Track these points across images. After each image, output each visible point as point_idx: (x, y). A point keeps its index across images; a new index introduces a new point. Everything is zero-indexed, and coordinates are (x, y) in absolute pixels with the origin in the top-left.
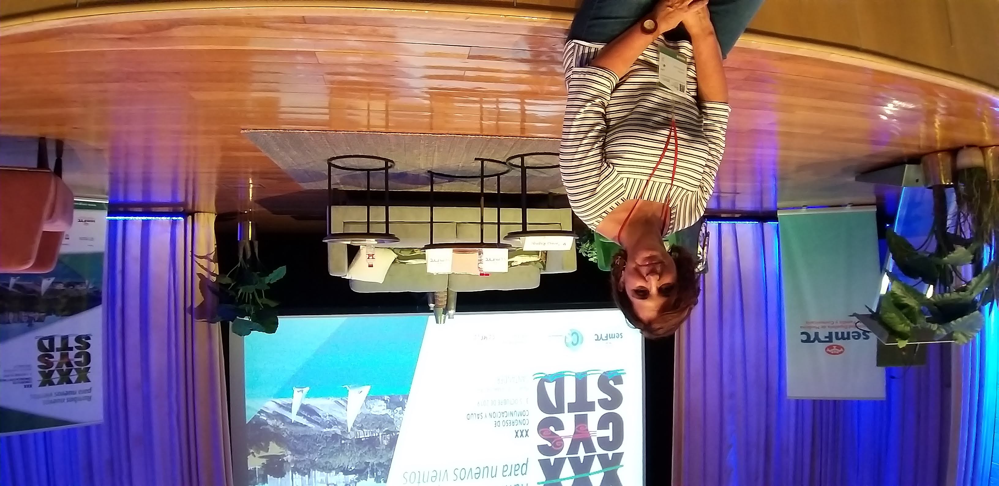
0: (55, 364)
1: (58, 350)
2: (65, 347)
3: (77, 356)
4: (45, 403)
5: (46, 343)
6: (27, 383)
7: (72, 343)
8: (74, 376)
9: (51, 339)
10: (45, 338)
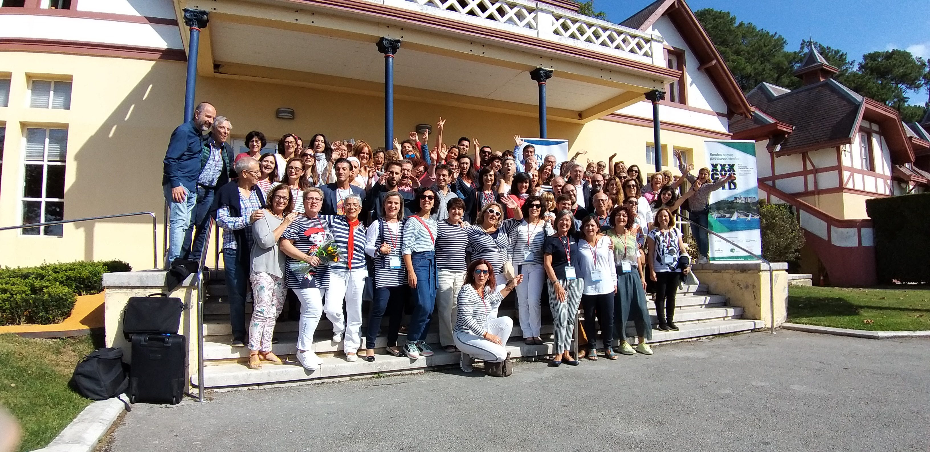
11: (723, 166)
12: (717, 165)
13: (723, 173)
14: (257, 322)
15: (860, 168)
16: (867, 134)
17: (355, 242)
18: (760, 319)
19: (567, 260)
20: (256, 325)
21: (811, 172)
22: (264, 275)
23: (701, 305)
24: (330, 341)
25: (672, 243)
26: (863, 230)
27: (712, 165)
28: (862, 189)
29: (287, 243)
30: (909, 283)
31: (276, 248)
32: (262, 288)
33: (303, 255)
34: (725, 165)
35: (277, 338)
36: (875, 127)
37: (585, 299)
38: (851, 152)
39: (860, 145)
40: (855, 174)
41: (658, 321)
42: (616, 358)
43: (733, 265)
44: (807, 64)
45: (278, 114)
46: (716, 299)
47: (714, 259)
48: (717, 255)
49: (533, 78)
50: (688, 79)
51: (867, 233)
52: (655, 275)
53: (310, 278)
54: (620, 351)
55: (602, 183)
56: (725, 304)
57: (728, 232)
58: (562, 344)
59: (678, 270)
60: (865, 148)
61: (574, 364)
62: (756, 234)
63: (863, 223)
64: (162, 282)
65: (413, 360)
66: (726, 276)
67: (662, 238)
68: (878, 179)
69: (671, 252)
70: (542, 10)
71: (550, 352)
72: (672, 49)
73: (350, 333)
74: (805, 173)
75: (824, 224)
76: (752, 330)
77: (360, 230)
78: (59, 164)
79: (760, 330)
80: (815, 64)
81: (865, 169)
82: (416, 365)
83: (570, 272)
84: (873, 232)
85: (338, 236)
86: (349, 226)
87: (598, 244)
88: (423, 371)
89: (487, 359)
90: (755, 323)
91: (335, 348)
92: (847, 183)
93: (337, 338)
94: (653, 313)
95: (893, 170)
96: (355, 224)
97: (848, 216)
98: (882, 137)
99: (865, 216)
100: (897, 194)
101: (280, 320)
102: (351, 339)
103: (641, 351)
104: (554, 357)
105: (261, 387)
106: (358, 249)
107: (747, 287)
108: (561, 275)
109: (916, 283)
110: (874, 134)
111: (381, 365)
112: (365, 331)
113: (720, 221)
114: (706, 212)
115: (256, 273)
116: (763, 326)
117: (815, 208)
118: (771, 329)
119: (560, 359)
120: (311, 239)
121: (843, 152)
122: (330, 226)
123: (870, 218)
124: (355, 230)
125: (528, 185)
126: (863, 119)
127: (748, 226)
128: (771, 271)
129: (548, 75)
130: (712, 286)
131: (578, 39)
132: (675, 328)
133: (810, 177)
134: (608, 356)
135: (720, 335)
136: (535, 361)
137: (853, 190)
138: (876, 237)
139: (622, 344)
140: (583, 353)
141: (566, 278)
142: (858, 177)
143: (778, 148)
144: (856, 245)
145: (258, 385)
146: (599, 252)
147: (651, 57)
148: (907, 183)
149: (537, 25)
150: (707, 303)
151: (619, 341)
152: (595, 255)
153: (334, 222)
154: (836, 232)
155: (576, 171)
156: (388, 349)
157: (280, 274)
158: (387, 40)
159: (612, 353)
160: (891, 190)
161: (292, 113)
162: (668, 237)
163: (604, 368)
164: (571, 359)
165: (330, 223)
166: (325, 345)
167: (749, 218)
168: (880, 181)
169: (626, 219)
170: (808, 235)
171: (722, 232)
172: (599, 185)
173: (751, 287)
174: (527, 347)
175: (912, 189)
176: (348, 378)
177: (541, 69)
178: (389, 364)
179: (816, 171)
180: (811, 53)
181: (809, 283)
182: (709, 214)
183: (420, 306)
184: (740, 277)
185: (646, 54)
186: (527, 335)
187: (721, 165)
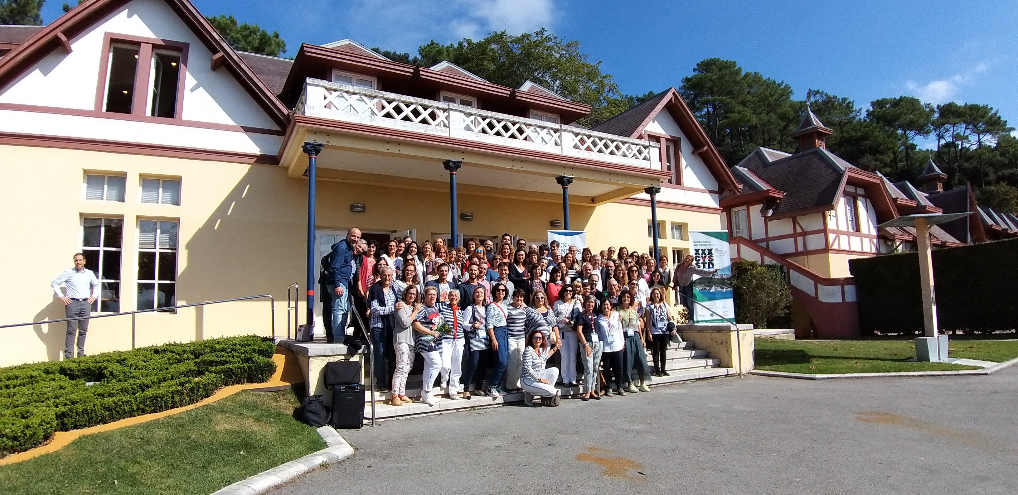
11: (703, 251)
12: (699, 250)
13: (704, 255)
14: (399, 375)
15: (845, 230)
16: (852, 199)
17: (458, 321)
18: (732, 367)
19: (592, 329)
20: (398, 377)
21: (800, 234)
22: (404, 344)
23: (689, 358)
24: (439, 388)
25: (663, 314)
26: (847, 288)
27: (696, 250)
28: (847, 249)
29: (418, 324)
30: (889, 334)
31: (411, 327)
32: (403, 353)
33: (429, 331)
34: (705, 250)
35: (409, 386)
36: (860, 191)
37: (604, 354)
38: (836, 216)
39: (846, 208)
40: (840, 236)
41: (655, 370)
42: (625, 394)
43: (711, 326)
44: (803, 127)
45: (352, 208)
46: (700, 352)
47: (698, 322)
48: (700, 319)
49: (558, 182)
50: (683, 163)
51: (850, 290)
52: (651, 336)
53: (433, 345)
54: (628, 390)
55: (613, 268)
56: (707, 356)
57: (707, 301)
58: (590, 386)
59: (668, 333)
60: (851, 210)
61: (598, 398)
62: (730, 302)
63: (846, 281)
64: (345, 352)
65: (494, 399)
66: (707, 334)
67: (655, 310)
68: (863, 238)
69: (662, 320)
70: (565, 130)
71: (581, 392)
72: (670, 138)
73: (454, 381)
74: (795, 235)
75: (812, 282)
76: (726, 375)
77: (459, 313)
78: (169, 251)
79: (732, 375)
80: (811, 127)
81: (850, 229)
82: (497, 401)
83: (595, 337)
84: (856, 288)
85: (447, 318)
86: (453, 310)
87: (612, 317)
88: (501, 405)
89: (543, 395)
90: (727, 370)
91: (443, 392)
92: (833, 244)
93: (444, 385)
94: (652, 364)
95: (879, 230)
96: (456, 309)
97: (834, 274)
98: (868, 200)
99: (848, 275)
100: (883, 250)
101: (411, 374)
102: (454, 386)
103: (642, 390)
104: (584, 395)
105: (404, 418)
106: (460, 325)
107: (722, 343)
108: (589, 340)
109: (896, 334)
110: (859, 198)
111: (475, 401)
112: (462, 381)
113: (702, 293)
114: (692, 284)
115: (400, 344)
116: (735, 372)
117: (803, 267)
118: (740, 374)
119: (588, 396)
120: (433, 321)
121: (829, 217)
122: (440, 311)
123: (853, 276)
124: (457, 313)
125: (561, 274)
126: (846, 184)
127: (724, 296)
128: (738, 331)
129: (570, 181)
130: (697, 342)
131: (592, 151)
132: (667, 375)
133: (800, 239)
134: (620, 394)
135: (700, 379)
136: (572, 398)
137: (839, 251)
138: (859, 293)
139: (629, 385)
140: (603, 392)
141: (592, 342)
142: (843, 238)
143: (770, 213)
144: (840, 300)
145: (402, 416)
146: (612, 323)
147: (649, 160)
148: (893, 241)
149: (561, 142)
150: (692, 355)
151: (627, 384)
152: (609, 325)
153: (443, 308)
154: (822, 289)
155: (595, 260)
156: (476, 392)
157: (413, 344)
158: (453, 162)
159: (623, 391)
160: (877, 248)
161: (364, 207)
162: (660, 309)
163: (617, 400)
164: (596, 396)
165: (440, 309)
166: (437, 390)
167: (724, 290)
168: (866, 241)
169: (629, 299)
170: (797, 293)
171: (703, 301)
172: (612, 270)
173: (724, 343)
174: (566, 389)
175: (899, 245)
176: (455, 411)
177: (564, 177)
178: (480, 401)
179: (804, 234)
180: (807, 117)
181: (792, 337)
182: (694, 288)
183: (501, 362)
184: (717, 335)
185: (645, 159)
186: (566, 381)
187: (702, 250)
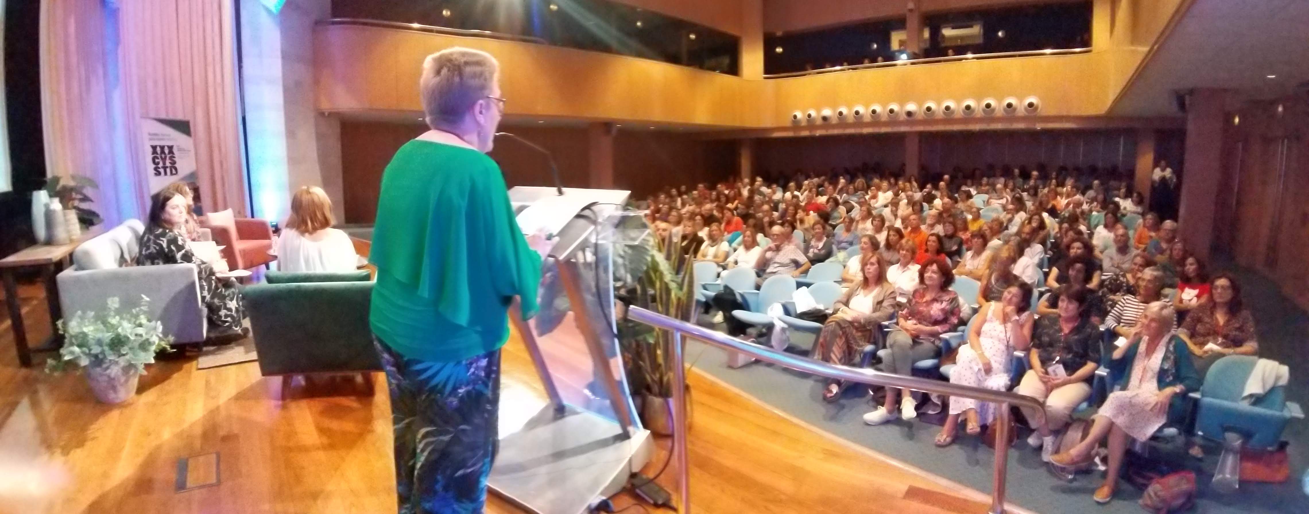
0: (168, 158)
1: (167, 167)
2: (165, 168)
3: (158, 163)
4: (169, 135)
5: (174, 172)
6: (180, 149)
7: (162, 171)
8: (158, 149)
9: (172, 174)
10: (175, 174)
